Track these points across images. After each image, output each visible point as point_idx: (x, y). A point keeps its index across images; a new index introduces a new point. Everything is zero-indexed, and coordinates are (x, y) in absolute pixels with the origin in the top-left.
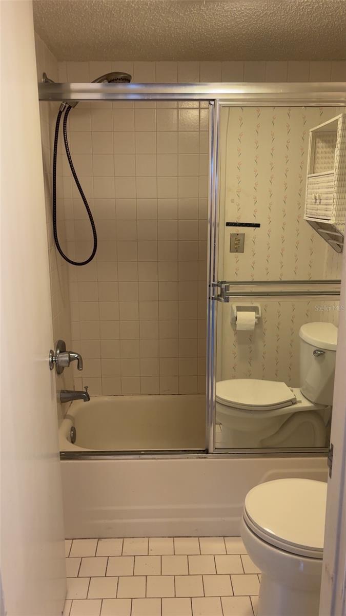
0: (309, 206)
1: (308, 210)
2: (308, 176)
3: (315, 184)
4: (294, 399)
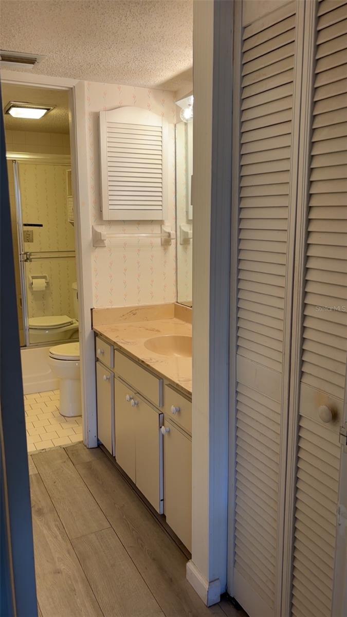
0: (70, 213)
2: (68, 197)
4: (72, 321)
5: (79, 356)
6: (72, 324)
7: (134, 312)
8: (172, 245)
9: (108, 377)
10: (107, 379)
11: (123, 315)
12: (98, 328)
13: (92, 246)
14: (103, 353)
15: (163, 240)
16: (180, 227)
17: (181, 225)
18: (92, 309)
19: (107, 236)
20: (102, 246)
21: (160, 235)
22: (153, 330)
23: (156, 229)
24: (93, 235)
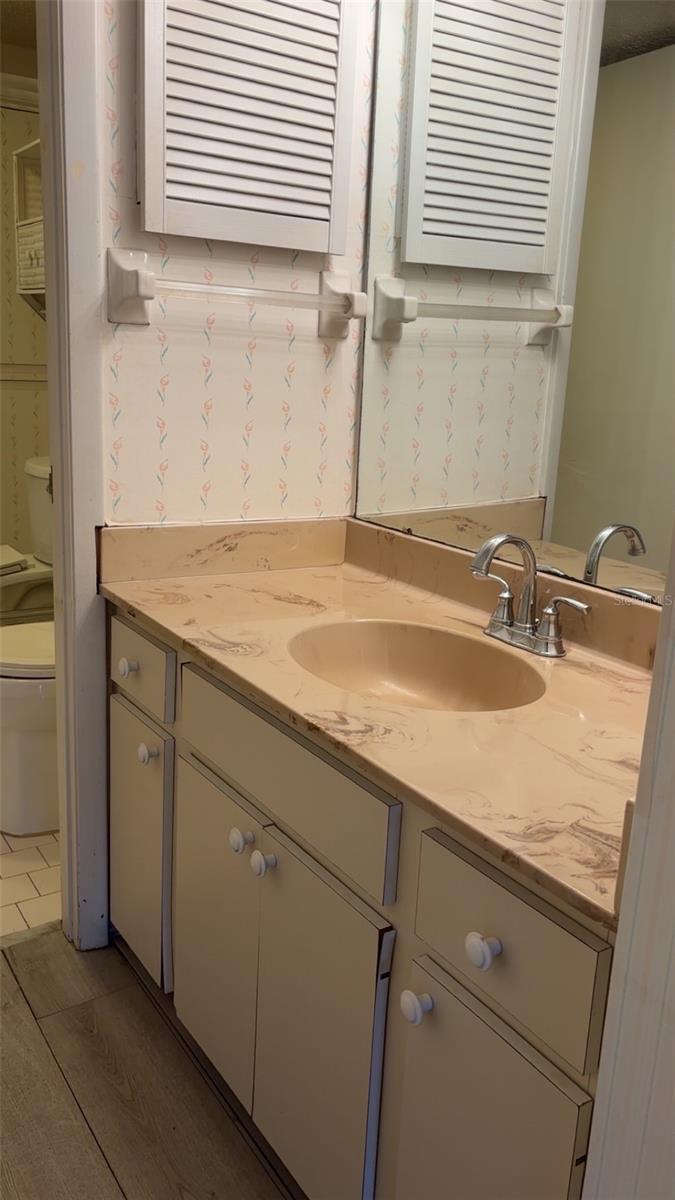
0: (22, 271)
1: (21, 279)
2: (16, 224)
3: (28, 236)
4: (25, 561)
5: (52, 667)
6: (23, 569)
7: (230, 542)
8: (350, 335)
9: (154, 750)
10: (151, 756)
11: (198, 551)
12: (117, 588)
13: (105, 321)
14: (135, 671)
15: (325, 319)
16: (375, 282)
17: (378, 279)
18: (98, 529)
19: (159, 284)
20: (140, 320)
21: (316, 300)
22: (297, 600)
23: (305, 283)
24: (108, 282)
